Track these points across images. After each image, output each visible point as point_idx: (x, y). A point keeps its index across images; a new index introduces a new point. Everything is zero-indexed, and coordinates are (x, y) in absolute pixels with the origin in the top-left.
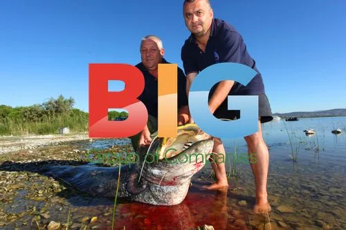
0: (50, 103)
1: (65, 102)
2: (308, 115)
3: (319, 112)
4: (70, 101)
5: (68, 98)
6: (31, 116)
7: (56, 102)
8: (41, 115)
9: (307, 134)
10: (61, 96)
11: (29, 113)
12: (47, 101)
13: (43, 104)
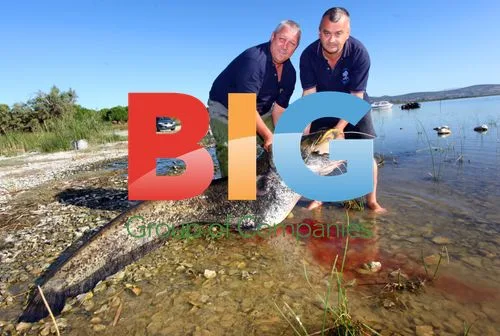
0: (39, 100)
1: (62, 97)
2: (434, 97)
3: (449, 92)
4: (70, 95)
5: (67, 91)
6: (13, 123)
7: (49, 98)
8: (28, 120)
9: (440, 134)
10: (54, 87)
11: (9, 117)
12: (34, 97)
13: (29, 102)
